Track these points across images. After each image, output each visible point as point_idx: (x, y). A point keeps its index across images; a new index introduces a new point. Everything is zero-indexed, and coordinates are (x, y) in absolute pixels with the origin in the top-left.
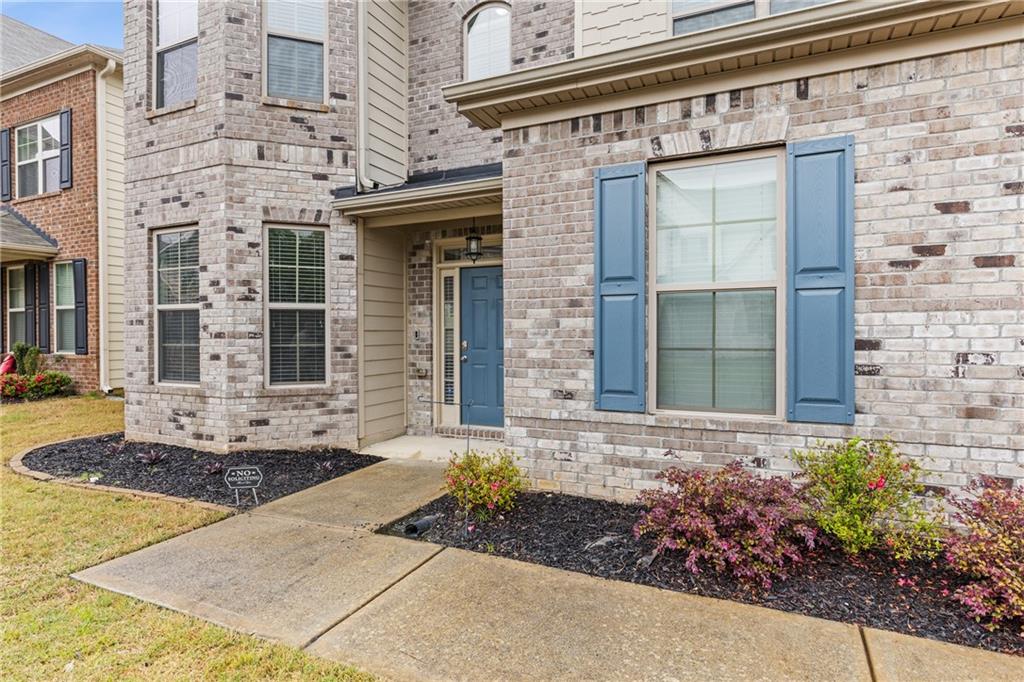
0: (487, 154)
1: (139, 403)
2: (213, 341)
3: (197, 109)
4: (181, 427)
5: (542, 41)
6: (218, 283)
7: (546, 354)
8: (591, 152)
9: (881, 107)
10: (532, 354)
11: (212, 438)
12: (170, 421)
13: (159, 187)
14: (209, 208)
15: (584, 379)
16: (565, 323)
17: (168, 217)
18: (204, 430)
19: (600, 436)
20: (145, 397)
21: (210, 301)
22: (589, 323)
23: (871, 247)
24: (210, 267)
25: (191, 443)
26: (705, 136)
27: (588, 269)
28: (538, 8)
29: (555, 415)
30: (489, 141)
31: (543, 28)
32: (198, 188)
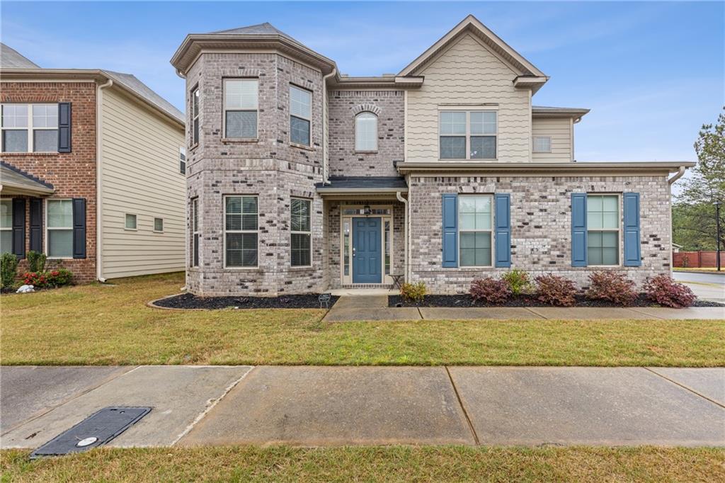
0: (367, 173)
1: (214, 278)
2: (268, 248)
3: (259, 143)
4: (246, 287)
5: (391, 133)
6: (272, 222)
7: (427, 251)
8: (441, 188)
9: (516, 187)
10: (421, 251)
11: (267, 291)
12: (238, 285)
13: (231, 174)
14: (265, 188)
15: (440, 258)
16: (433, 240)
17: (237, 190)
18: (262, 288)
19: (444, 275)
20: (218, 275)
21: (266, 229)
22: (440, 241)
23: (514, 222)
24: (266, 214)
25: (252, 294)
26: (474, 188)
27: (440, 224)
29: (430, 270)
30: (368, 168)
31: (391, 128)
32: (260, 179)
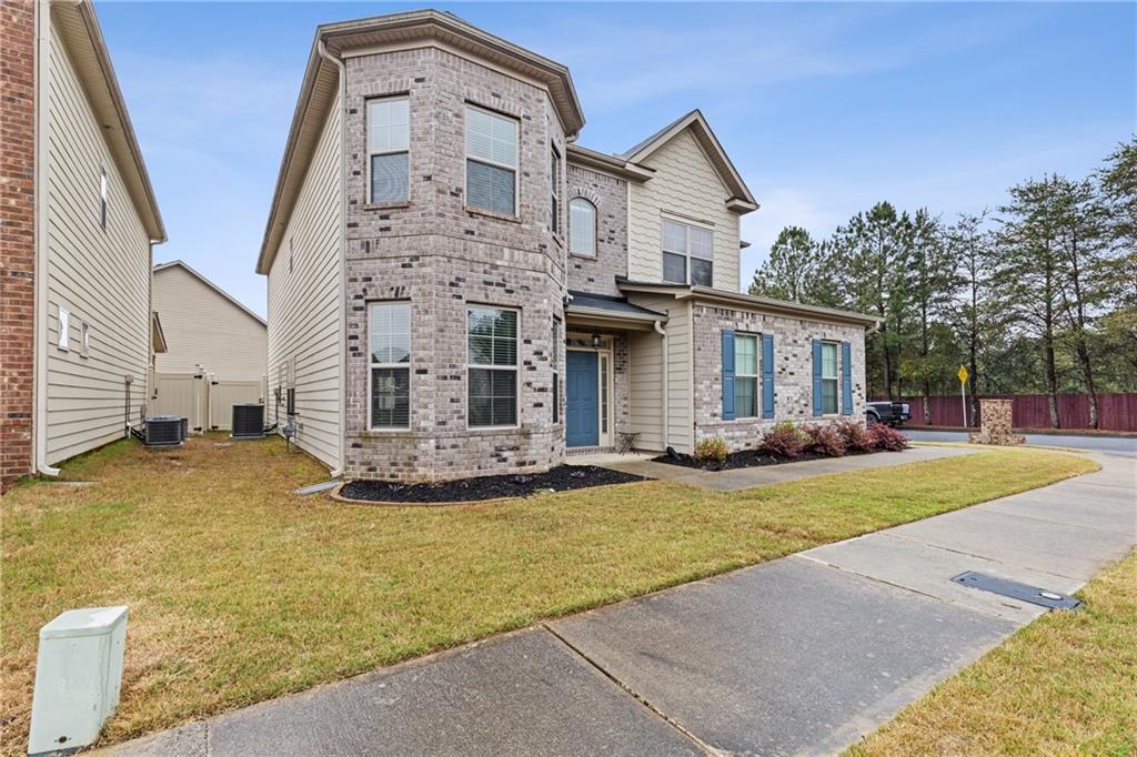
0: (585, 287)
1: (454, 446)
2: (536, 394)
3: (523, 226)
4: (505, 460)
5: (612, 235)
6: (541, 353)
7: (709, 399)
8: (722, 322)
9: (778, 328)
10: (705, 399)
11: (534, 463)
12: (492, 456)
13: (482, 270)
14: (533, 299)
15: (719, 410)
16: (714, 386)
17: (490, 296)
18: (527, 458)
19: (723, 430)
20: (460, 441)
21: (533, 365)
22: (720, 387)
23: (777, 369)
24: (533, 341)
25: (513, 470)
26: (747, 326)
27: (720, 366)
28: (610, 216)
29: (712, 423)
30: (586, 280)
31: (613, 229)
32: (525, 283)
